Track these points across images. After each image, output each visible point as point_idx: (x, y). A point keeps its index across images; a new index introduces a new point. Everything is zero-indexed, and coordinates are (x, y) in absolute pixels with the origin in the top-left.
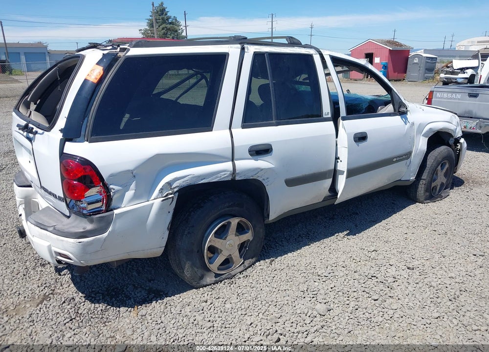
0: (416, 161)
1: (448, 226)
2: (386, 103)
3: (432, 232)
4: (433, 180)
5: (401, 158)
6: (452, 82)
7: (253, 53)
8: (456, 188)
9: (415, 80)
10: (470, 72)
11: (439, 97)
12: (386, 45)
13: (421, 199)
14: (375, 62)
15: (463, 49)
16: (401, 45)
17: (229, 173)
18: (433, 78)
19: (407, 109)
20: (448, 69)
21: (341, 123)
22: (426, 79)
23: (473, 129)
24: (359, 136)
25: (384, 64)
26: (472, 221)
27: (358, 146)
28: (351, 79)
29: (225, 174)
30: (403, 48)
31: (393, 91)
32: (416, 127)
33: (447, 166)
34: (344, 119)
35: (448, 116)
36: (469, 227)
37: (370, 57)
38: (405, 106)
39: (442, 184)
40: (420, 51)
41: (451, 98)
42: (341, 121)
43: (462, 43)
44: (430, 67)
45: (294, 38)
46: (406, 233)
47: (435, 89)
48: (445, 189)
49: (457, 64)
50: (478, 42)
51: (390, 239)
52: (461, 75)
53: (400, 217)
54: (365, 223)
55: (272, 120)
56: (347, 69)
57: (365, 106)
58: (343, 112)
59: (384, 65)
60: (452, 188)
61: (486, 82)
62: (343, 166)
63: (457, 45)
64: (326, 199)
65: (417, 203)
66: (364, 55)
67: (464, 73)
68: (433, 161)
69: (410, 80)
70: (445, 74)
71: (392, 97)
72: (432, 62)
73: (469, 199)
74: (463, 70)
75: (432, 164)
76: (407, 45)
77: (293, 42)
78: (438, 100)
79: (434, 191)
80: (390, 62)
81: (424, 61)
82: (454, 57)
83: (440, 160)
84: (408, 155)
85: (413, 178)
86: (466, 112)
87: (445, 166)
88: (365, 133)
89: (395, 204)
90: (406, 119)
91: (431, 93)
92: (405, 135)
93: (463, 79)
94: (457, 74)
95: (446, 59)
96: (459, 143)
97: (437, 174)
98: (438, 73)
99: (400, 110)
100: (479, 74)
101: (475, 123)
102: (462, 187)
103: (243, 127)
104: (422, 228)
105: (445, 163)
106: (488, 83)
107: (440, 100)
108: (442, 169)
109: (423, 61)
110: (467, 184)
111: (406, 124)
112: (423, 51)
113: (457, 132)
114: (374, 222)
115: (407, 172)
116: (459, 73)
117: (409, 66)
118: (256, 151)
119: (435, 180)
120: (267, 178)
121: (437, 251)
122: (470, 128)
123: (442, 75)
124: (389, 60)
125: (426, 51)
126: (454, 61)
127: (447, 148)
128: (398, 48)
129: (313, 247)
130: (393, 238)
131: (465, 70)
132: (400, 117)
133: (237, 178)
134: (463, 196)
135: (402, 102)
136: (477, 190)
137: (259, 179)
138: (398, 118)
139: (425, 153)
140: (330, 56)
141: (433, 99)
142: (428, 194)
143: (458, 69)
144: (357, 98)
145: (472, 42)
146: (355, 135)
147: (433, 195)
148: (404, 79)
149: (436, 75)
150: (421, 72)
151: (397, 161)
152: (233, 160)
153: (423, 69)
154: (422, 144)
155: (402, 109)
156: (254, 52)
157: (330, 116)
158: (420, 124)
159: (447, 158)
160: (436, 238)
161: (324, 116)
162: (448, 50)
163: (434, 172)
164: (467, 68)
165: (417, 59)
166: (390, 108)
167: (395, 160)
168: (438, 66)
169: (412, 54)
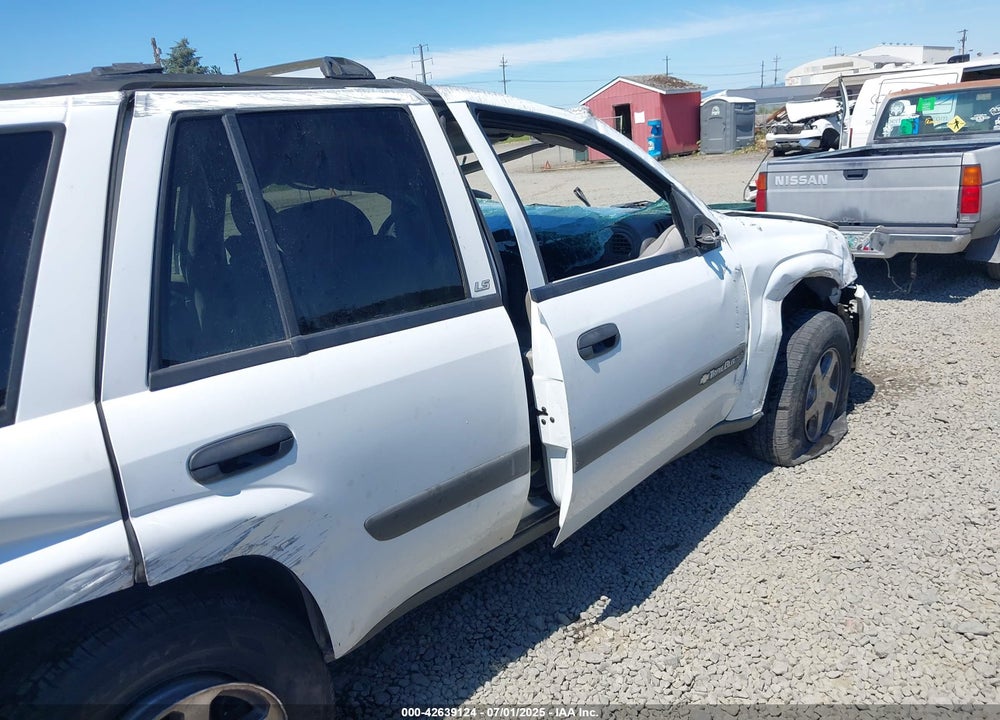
0: (759, 367)
1: (866, 534)
2: (658, 227)
3: (829, 563)
4: (807, 402)
5: (721, 370)
6: (791, 148)
7: (168, 116)
8: (859, 408)
9: (720, 150)
10: (821, 126)
11: (781, 183)
12: (654, 86)
13: (784, 458)
14: (637, 122)
15: (798, 82)
16: (683, 84)
17: (113, 566)
18: (754, 142)
19: (718, 234)
20: (780, 124)
21: (535, 309)
22: (739, 146)
23: (865, 248)
24: (595, 338)
25: (654, 124)
26: (924, 510)
27: (597, 370)
28: (592, 162)
29: (97, 576)
30: (687, 90)
31: (676, 189)
32: (748, 277)
33: (834, 360)
34: (541, 295)
35: (820, 234)
36: (921, 532)
37: (623, 114)
38: (711, 226)
39: (829, 406)
40: (720, 94)
41: (806, 186)
42: (534, 305)
43: (794, 73)
44: (744, 123)
45: (350, 63)
46: (763, 581)
47: (771, 168)
48: (836, 417)
49: (796, 112)
50: (825, 68)
51: (722, 610)
52: (806, 133)
53: (738, 521)
54: (647, 558)
55: (282, 336)
56: (536, 141)
57: (603, 239)
58: (533, 271)
59: (655, 127)
60: (850, 410)
61: (873, 141)
62: (557, 433)
63: (787, 77)
64: (525, 524)
65: (776, 469)
66: (612, 109)
67: (812, 128)
68: (800, 357)
69: (710, 150)
70: (776, 134)
71: (673, 205)
72: (746, 112)
73: (898, 437)
74: (808, 122)
75: (801, 366)
76: (694, 83)
77: (342, 73)
78: (779, 191)
79: (811, 427)
80: (666, 120)
81: (730, 112)
82: (786, 100)
83: (818, 351)
84: (737, 356)
85: (758, 411)
86: (844, 214)
87: (828, 362)
88: (612, 326)
89: (719, 478)
90: (721, 261)
91: (763, 176)
92: (724, 304)
93: (811, 141)
94: (798, 130)
95: (769, 106)
96: (855, 298)
97: (814, 386)
98: (761, 132)
99: (701, 241)
100: (848, 127)
101: (868, 237)
102: (873, 402)
103: (155, 384)
104: (801, 553)
105: (830, 354)
106: (876, 143)
107: (784, 191)
108: (824, 371)
109: (728, 111)
110: (880, 388)
111: (722, 278)
112: (724, 92)
113: (844, 273)
114: (671, 548)
115: (743, 400)
116: (802, 128)
117: (703, 124)
118: (219, 464)
119: (811, 402)
120: (291, 542)
121: (858, 636)
122: (859, 248)
123: (771, 136)
124: (663, 117)
125: (730, 93)
126: (789, 106)
127: (829, 319)
128: (678, 90)
129: (503, 682)
130: (729, 606)
131: (812, 122)
132: (702, 258)
133: (154, 579)
134: (879, 429)
135: (703, 218)
136: (908, 405)
137: (255, 552)
138: (698, 262)
139: (779, 341)
140: (470, 105)
141: (768, 191)
142: (798, 442)
143: (798, 122)
144: (583, 219)
145: (814, 68)
146: (583, 338)
147: (813, 439)
148: (697, 151)
149: (758, 136)
150: (728, 133)
151: (710, 381)
152: (125, 517)
153: (731, 129)
154: (768, 319)
155: (707, 237)
156: (175, 114)
157: (492, 290)
158: (757, 269)
159: (834, 341)
160: (847, 586)
161: (474, 294)
162: (771, 88)
163: (808, 383)
164: (817, 118)
165: (716, 108)
166: (672, 238)
167: (704, 379)
168: (760, 119)
169: (704, 101)
